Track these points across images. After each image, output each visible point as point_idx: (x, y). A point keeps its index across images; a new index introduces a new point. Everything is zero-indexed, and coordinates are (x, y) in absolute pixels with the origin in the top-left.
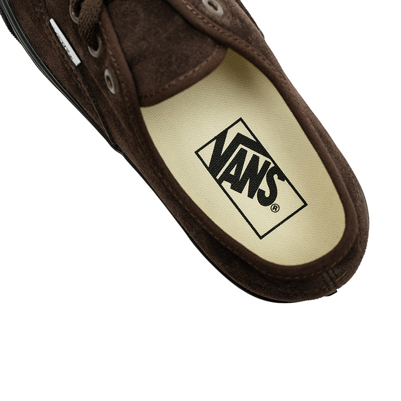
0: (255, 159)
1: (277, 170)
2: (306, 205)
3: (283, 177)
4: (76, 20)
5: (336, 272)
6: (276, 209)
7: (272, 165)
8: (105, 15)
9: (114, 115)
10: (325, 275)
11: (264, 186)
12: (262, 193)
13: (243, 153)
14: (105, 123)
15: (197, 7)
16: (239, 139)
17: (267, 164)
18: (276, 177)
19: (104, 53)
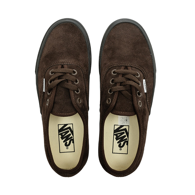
0: (70, 135)
1: (73, 140)
2: (74, 152)
3: (73, 142)
4: (49, 83)
5: (68, 175)
6: (67, 148)
7: (73, 138)
8: (55, 88)
9: (44, 108)
10: (66, 174)
11: (68, 142)
12: (67, 143)
13: (68, 131)
14: (42, 107)
15: (75, 100)
16: (69, 128)
17: (72, 137)
18: (72, 141)
19: (50, 95)
